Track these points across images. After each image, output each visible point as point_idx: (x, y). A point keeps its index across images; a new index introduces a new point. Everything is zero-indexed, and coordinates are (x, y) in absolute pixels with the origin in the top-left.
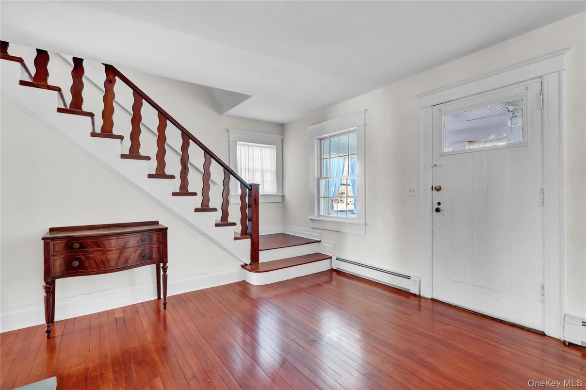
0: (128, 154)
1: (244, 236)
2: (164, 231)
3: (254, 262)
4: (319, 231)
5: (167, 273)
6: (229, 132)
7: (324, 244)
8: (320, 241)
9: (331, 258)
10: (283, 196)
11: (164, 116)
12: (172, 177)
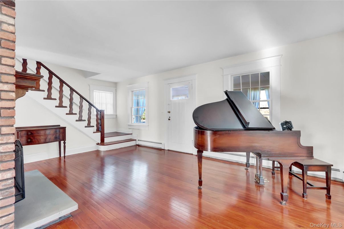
0: (46, 97)
1: (98, 132)
2: (64, 128)
3: (102, 142)
4: (131, 130)
5: (66, 145)
6: (90, 86)
7: (134, 135)
8: (132, 134)
9: (136, 140)
10: (116, 115)
11: (62, 82)
12: (66, 107)
